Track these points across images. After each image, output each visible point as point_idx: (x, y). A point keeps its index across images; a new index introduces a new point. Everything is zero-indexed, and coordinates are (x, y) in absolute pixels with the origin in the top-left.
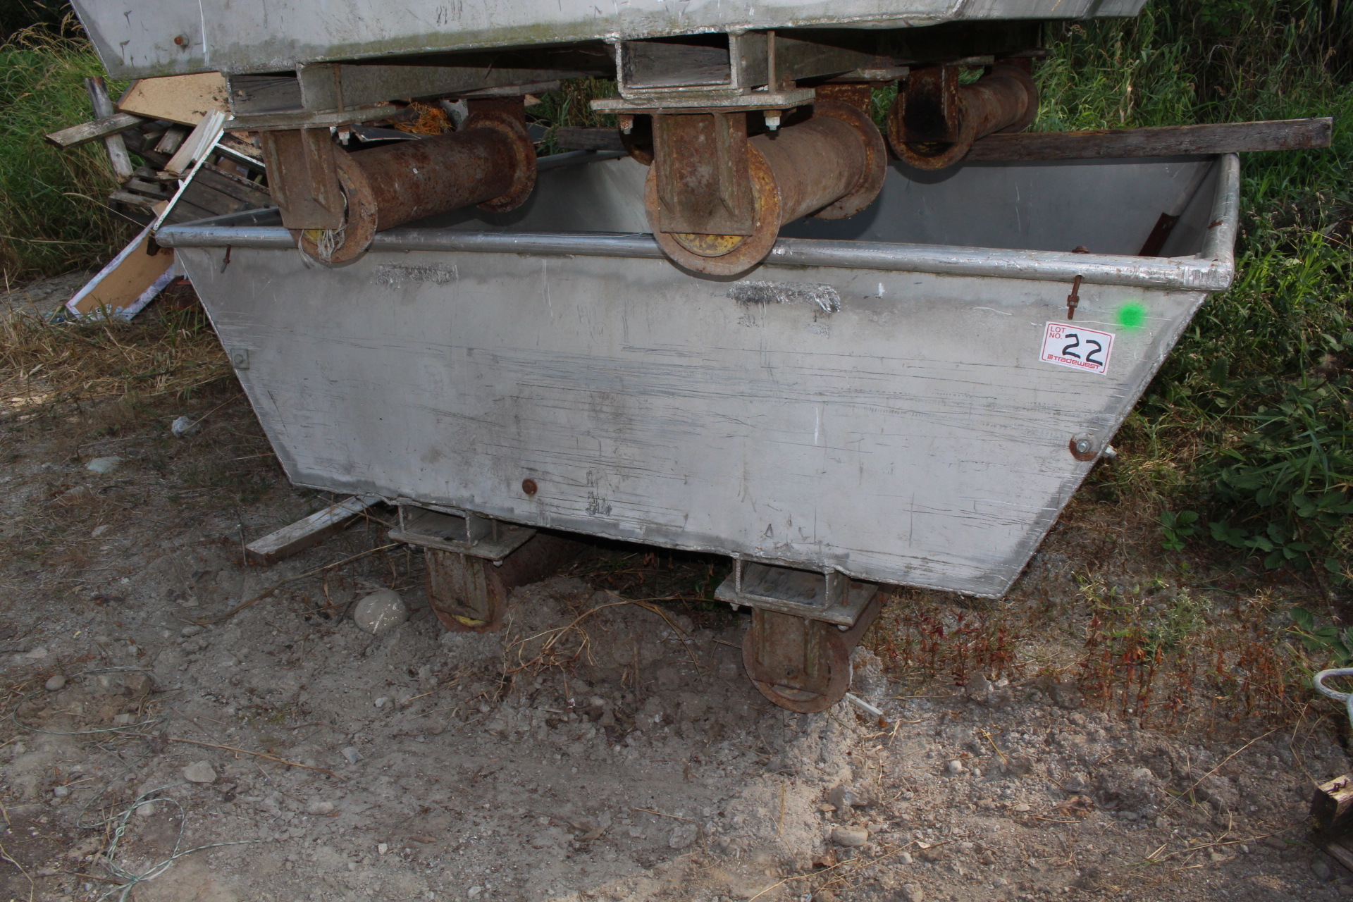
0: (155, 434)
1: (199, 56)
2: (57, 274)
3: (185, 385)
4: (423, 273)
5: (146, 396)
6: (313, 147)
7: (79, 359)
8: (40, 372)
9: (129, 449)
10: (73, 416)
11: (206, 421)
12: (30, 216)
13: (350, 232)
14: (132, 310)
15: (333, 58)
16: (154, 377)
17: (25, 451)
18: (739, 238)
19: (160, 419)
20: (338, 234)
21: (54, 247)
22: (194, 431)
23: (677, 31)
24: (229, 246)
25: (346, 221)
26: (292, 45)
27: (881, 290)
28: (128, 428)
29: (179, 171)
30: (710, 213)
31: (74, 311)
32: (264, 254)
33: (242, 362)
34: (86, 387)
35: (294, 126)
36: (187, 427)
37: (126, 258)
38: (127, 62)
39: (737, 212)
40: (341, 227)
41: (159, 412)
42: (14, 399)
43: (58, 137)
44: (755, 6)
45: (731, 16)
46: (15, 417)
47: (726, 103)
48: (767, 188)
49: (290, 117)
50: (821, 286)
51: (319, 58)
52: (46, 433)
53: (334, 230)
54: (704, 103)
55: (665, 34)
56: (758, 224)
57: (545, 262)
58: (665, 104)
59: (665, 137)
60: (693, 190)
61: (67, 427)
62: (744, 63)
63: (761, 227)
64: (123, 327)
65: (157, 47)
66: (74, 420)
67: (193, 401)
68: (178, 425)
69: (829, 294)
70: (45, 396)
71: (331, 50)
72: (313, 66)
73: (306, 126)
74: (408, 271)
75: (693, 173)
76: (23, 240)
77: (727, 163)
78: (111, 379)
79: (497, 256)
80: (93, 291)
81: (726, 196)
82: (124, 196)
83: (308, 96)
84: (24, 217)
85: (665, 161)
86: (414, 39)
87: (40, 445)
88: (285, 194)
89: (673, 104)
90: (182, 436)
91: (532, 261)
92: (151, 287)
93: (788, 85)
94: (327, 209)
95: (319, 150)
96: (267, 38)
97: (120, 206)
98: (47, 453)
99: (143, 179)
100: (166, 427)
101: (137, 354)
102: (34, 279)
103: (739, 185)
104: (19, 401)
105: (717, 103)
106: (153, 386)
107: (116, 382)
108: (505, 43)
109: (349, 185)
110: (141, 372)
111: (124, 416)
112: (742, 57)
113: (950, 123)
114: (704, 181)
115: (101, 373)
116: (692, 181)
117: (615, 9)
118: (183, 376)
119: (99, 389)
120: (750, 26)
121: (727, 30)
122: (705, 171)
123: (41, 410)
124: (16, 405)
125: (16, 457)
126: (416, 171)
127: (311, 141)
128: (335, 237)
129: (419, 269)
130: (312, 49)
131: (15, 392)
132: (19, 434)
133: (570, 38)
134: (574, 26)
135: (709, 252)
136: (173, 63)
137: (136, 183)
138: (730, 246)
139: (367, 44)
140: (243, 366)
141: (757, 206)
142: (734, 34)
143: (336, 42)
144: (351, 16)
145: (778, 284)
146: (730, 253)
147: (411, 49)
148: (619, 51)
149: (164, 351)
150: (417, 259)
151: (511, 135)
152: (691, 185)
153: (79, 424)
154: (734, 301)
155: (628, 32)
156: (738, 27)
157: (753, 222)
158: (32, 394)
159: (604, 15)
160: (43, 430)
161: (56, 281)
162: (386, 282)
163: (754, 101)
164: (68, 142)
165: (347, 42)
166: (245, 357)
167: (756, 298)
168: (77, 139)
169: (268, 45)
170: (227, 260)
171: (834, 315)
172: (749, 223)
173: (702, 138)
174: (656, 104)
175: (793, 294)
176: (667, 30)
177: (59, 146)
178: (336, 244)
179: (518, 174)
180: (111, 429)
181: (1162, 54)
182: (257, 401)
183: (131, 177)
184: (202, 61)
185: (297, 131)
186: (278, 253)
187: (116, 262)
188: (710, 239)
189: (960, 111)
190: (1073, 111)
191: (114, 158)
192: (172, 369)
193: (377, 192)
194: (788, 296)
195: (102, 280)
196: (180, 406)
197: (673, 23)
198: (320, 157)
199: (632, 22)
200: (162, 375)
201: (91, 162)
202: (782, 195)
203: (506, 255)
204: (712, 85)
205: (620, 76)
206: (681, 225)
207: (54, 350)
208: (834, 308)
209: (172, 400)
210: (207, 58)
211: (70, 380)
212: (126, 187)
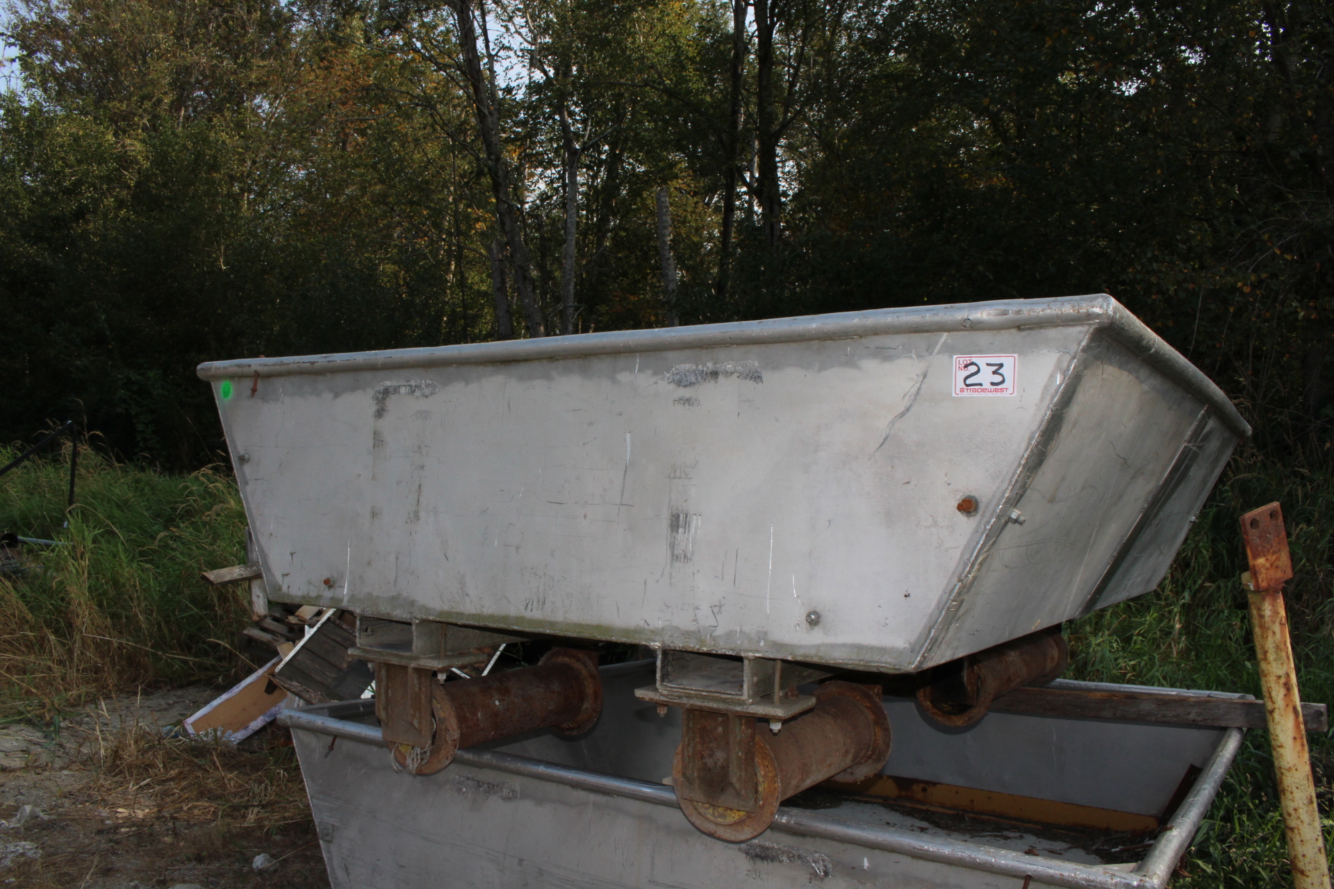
0: (236, 866)
1: (340, 596)
2: (181, 687)
3: (273, 820)
4: (492, 788)
5: (236, 825)
6: (416, 681)
7: (184, 778)
8: (148, 785)
9: (212, 879)
10: (167, 835)
11: (285, 860)
12: (171, 631)
13: (435, 751)
14: (240, 735)
15: (442, 620)
16: (246, 808)
17: (118, 865)
18: (744, 813)
19: (245, 851)
20: (425, 752)
21: (185, 662)
22: (272, 869)
23: (705, 649)
24: (336, 736)
25: (433, 743)
26: (412, 603)
27: (866, 864)
28: (214, 856)
29: (308, 617)
30: (722, 790)
31: (191, 730)
32: (363, 748)
33: (327, 835)
34: (185, 808)
35: (404, 663)
36: (267, 865)
37: (245, 687)
38: (285, 589)
39: (743, 792)
40: (428, 747)
41: (245, 843)
42: (120, 810)
43: (212, 575)
44: (765, 640)
45: (746, 645)
46: (116, 828)
47: (738, 708)
48: (770, 774)
49: (402, 657)
50: (819, 853)
51: (431, 618)
52: (140, 849)
53: (422, 749)
54: (722, 706)
55: (695, 650)
56: (761, 803)
57: (592, 797)
58: (691, 702)
59: (691, 725)
60: (710, 770)
61: (160, 846)
62: (755, 679)
63: (763, 805)
64: (229, 752)
65: (310, 583)
66: (168, 839)
67: (277, 838)
68: (259, 861)
69: (823, 860)
70: (147, 810)
71: (441, 613)
72: (424, 622)
73: (412, 665)
74: (479, 784)
75: (711, 756)
76: (160, 653)
77: (737, 753)
78: (207, 804)
79: (554, 785)
80: (209, 713)
81: (734, 780)
82: (255, 633)
83: (417, 644)
84: (166, 631)
85: (689, 745)
86: (505, 618)
87: (133, 861)
88: (387, 713)
89: (698, 703)
90: (261, 872)
91: (582, 794)
92: (262, 717)
93: (793, 695)
94: (420, 732)
95: (420, 683)
96: (395, 594)
97: (251, 641)
98: (137, 871)
99: (275, 619)
100: (249, 861)
101: (237, 782)
102: (160, 688)
103: (746, 771)
104: (123, 812)
105: (732, 707)
106: (244, 817)
107: (212, 806)
108: (575, 635)
109: (441, 714)
110: (236, 801)
111: (212, 844)
112: (754, 675)
113: (969, 689)
114: (719, 764)
115: (201, 795)
116: (710, 762)
117: (659, 624)
118: (273, 811)
119: (196, 812)
120: (760, 655)
121: (743, 655)
122: (720, 755)
123: (140, 824)
124: (120, 816)
125: (109, 870)
126: (497, 703)
127: (415, 676)
128: (421, 754)
129: (488, 784)
130: (427, 610)
131: (122, 802)
132: (116, 847)
133: (624, 640)
134: (627, 632)
135: (719, 820)
136: (319, 597)
137: (269, 623)
138: (737, 817)
139: (469, 615)
140: (328, 838)
141: (760, 789)
142: (747, 658)
143: (446, 608)
144: (460, 592)
145: (781, 846)
146: (736, 823)
147: (502, 626)
148: (660, 657)
149: (260, 783)
150: (488, 776)
151: (584, 672)
152: (709, 765)
153: (171, 844)
154: (744, 855)
155: (668, 643)
156: (750, 654)
157: (756, 801)
158: (136, 806)
159: (651, 627)
160: (139, 845)
161: (179, 693)
162: (460, 790)
163: (761, 710)
164: (219, 580)
165: (454, 610)
166: (331, 831)
167: (762, 855)
168: (227, 578)
169: (394, 599)
170: (331, 748)
171: (827, 880)
172: (752, 802)
173: (720, 729)
174: (685, 701)
175: (793, 856)
176: (698, 647)
177: (211, 583)
178: (422, 759)
179: (585, 706)
180: (199, 855)
181: (1219, 588)
182: (333, 870)
183: (265, 617)
184: (341, 600)
185: (405, 668)
186: (374, 749)
187: (236, 690)
188: (721, 810)
189: (979, 677)
190: (1127, 640)
191: (254, 598)
192: (264, 802)
193: (462, 720)
194: (789, 858)
195: (221, 704)
196: (263, 841)
197: (702, 642)
198: (420, 689)
199: (671, 636)
200: (254, 806)
201: (234, 591)
202: (782, 782)
203: (561, 786)
204: (730, 693)
205: (658, 675)
206: (698, 795)
207: (165, 766)
208: (826, 874)
209: (258, 833)
210: (346, 599)
211: (172, 798)
212: (259, 625)
